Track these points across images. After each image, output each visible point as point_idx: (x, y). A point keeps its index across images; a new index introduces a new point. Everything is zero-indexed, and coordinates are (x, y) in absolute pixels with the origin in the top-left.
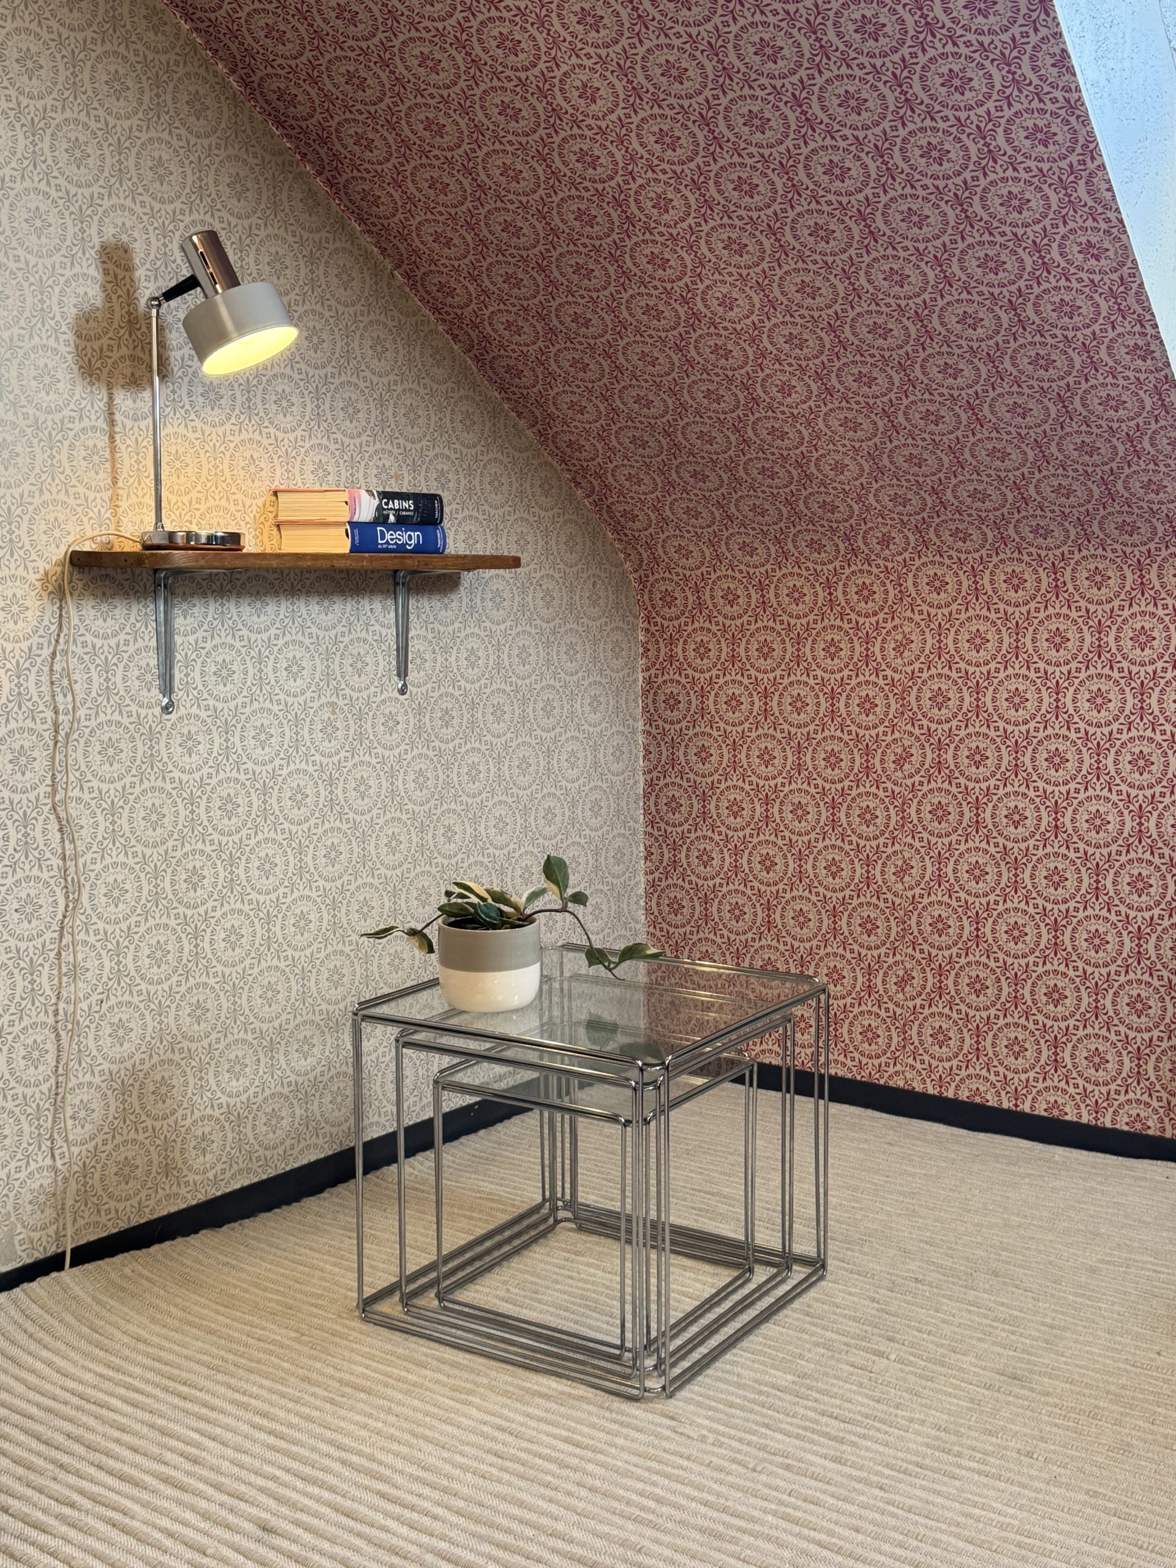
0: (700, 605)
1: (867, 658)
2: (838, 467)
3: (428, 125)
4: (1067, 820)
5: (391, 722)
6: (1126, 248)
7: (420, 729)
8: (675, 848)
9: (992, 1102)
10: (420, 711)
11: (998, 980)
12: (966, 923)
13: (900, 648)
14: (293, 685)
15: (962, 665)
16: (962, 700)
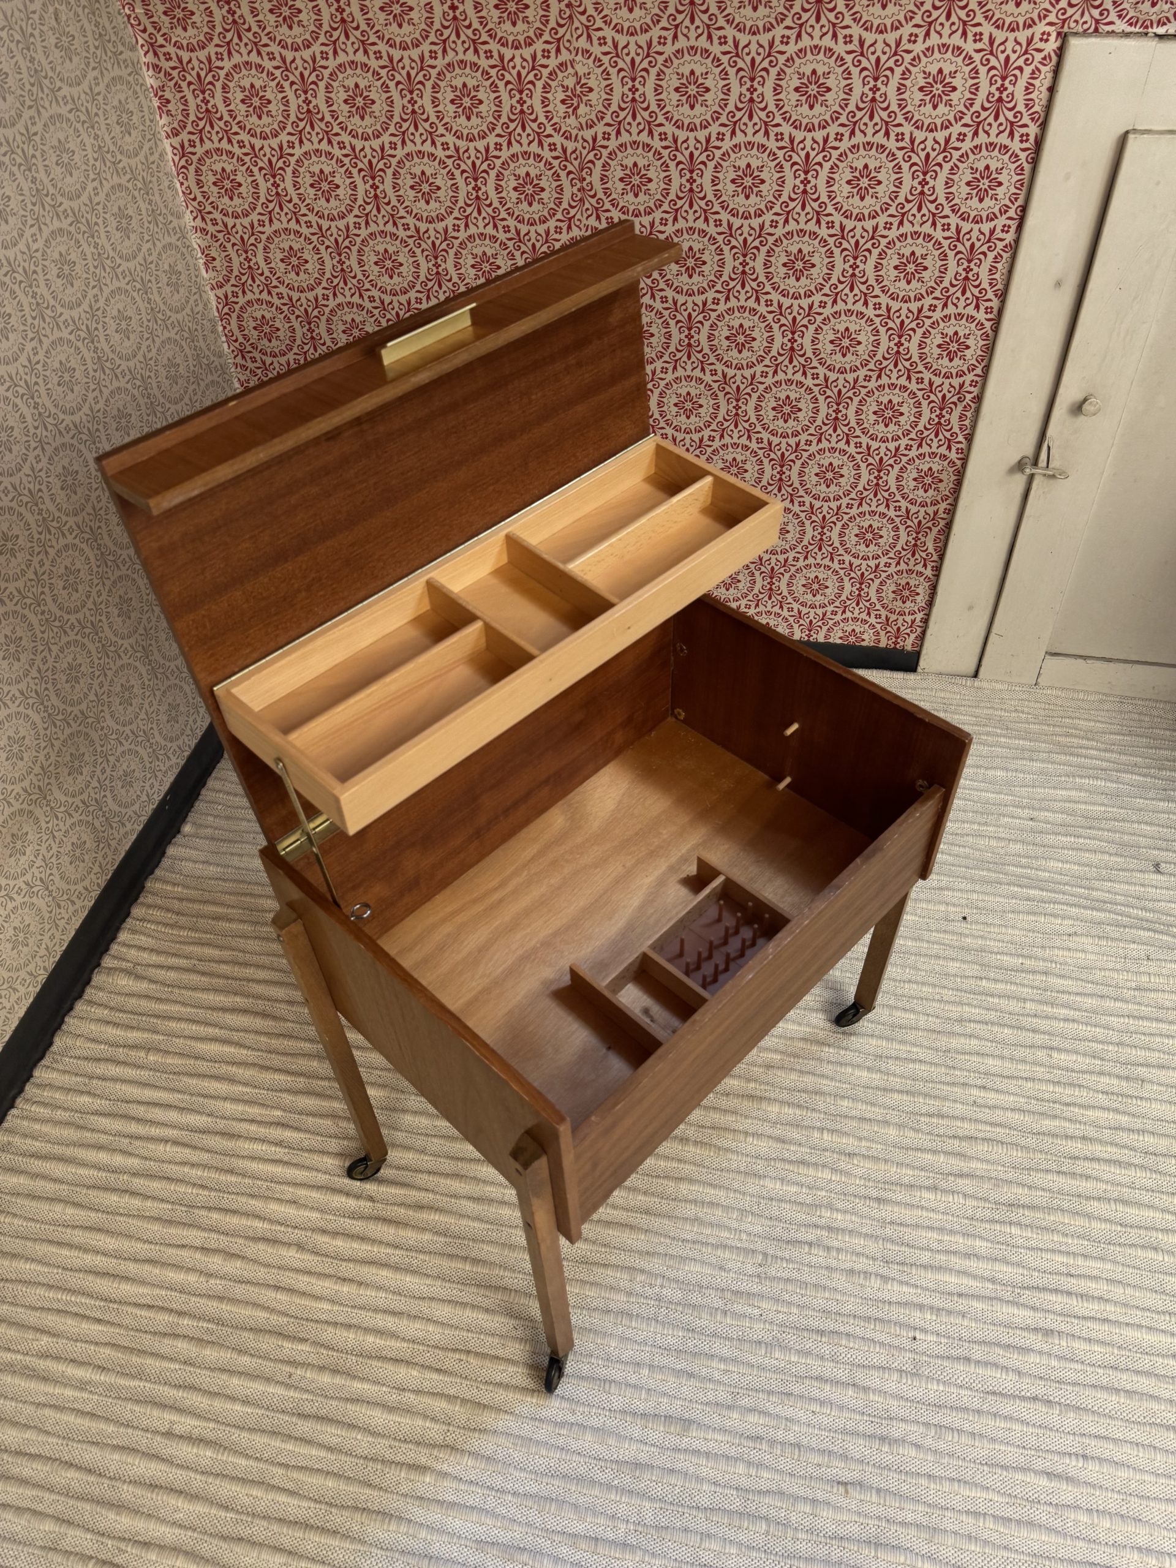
0: (236, 24)
4: (807, 341)
13: (571, 101)
15: (669, 128)
16: (668, 180)
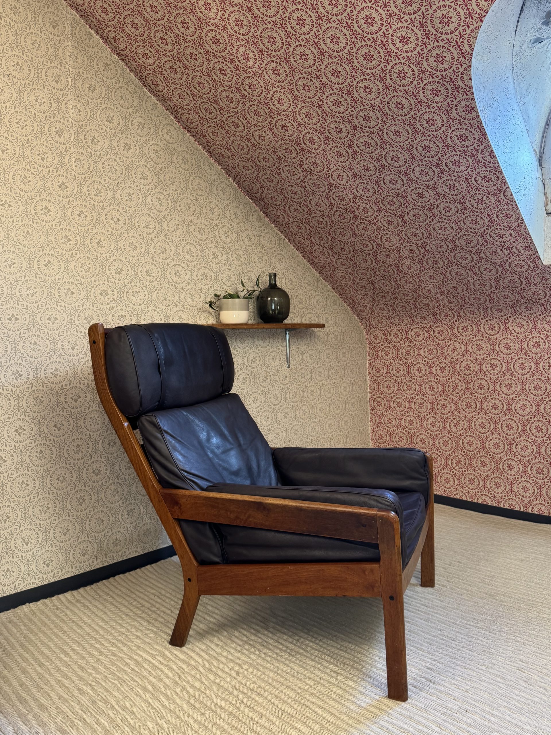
0: (386, 339)
1: (442, 354)
2: (429, 292)
3: (292, 191)
4: (513, 407)
5: (285, 377)
6: (519, 214)
7: (294, 379)
8: (380, 418)
9: (490, 504)
10: (294, 373)
11: (491, 462)
12: (479, 443)
13: (453, 351)
14: (254, 365)
15: (475, 356)
16: (475, 367)
